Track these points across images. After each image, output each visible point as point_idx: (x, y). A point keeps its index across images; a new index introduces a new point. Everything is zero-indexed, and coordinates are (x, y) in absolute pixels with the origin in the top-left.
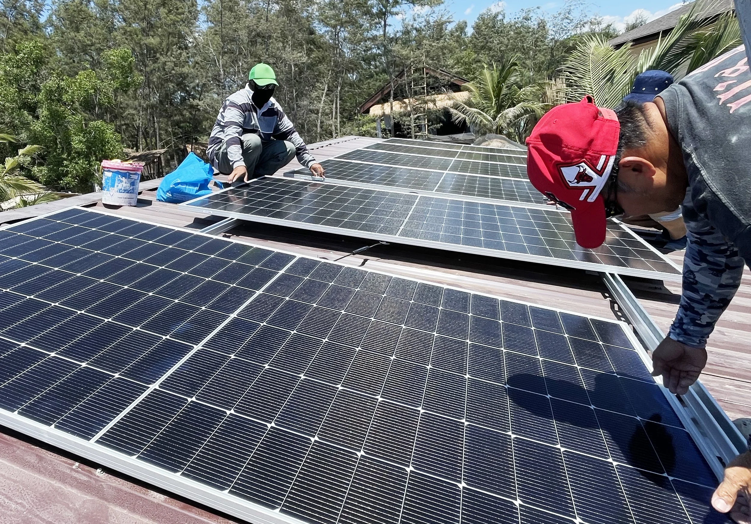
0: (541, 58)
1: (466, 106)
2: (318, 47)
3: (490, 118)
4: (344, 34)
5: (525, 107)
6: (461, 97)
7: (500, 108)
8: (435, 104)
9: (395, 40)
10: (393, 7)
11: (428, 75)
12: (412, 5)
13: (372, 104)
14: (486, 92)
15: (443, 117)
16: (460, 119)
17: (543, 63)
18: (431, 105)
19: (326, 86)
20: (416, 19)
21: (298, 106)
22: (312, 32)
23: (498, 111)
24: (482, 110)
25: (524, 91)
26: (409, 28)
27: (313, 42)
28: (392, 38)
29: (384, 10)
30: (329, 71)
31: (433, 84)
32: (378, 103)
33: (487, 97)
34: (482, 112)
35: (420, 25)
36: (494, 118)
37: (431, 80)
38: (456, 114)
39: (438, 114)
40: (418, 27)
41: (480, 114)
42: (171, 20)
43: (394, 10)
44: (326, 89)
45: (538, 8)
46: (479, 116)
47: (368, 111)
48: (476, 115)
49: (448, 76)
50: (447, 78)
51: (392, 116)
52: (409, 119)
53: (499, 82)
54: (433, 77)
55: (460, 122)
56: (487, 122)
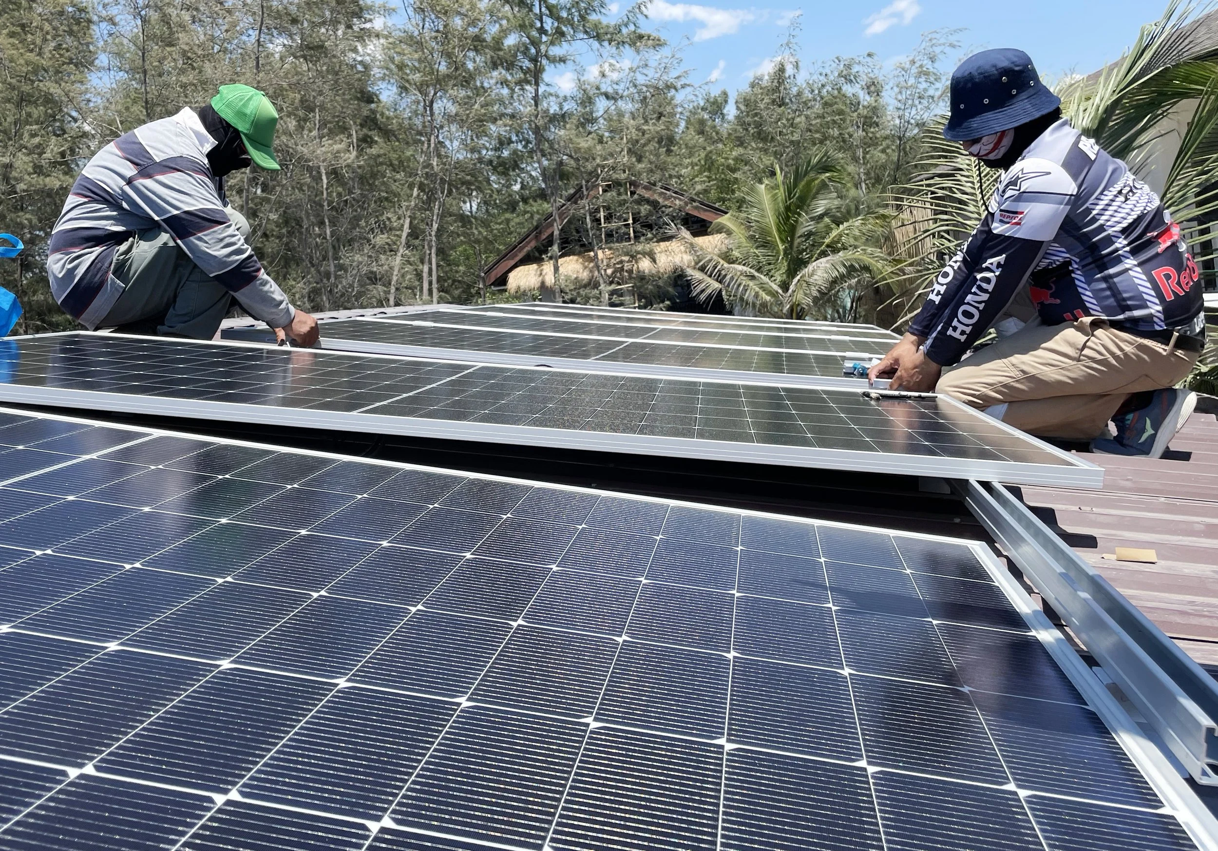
0: (878, 155)
1: (722, 262)
2: (387, 134)
3: (775, 287)
4: (443, 105)
5: (847, 260)
6: (711, 244)
7: (796, 264)
8: (654, 261)
9: (561, 118)
10: (552, 43)
11: (636, 196)
12: (595, 44)
13: (512, 263)
14: (764, 232)
15: (670, 289)
16: (709, 291)
17: (884, 167)
18: (645, 265)
19: (408, 221)
20: (607, 73)
21: (341, 267)
22: (369, 98)
23: (792, 272)
24: (759, 270)
25: (848, 228)
26: (592, 92)
27: (371, 122)
28: (555, 115)
29: (533, 51)
30: (411, 186)
31: (647, 216)
32: (527, 260)
33: (765, 243)
34: (756, 274)
35: (615, 86)
36: (785, 286)
37: (644, 209)
38: (700, 282)
39: (661, 283)
40: (610, 90)
41: (753, 277)
42: (28, 63)
43: (556, 51)
44: (406, 230)
45: (869, 55)
46: (751, 283)
47: (502, 281)
48: (745, 281)
49: (680, 200)
50: (677, 202)
51: (558, 290)
52: (596, 292)
53: (788, 208)
54: (648, 201)
55: (710, 297)
56: (768, 298)
